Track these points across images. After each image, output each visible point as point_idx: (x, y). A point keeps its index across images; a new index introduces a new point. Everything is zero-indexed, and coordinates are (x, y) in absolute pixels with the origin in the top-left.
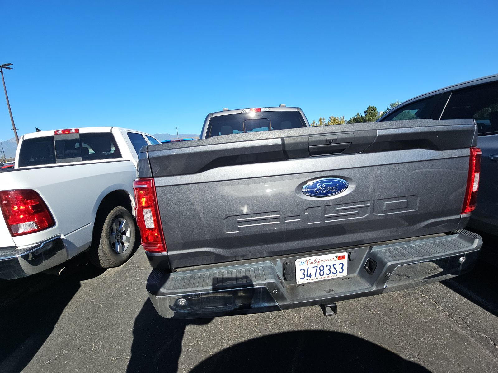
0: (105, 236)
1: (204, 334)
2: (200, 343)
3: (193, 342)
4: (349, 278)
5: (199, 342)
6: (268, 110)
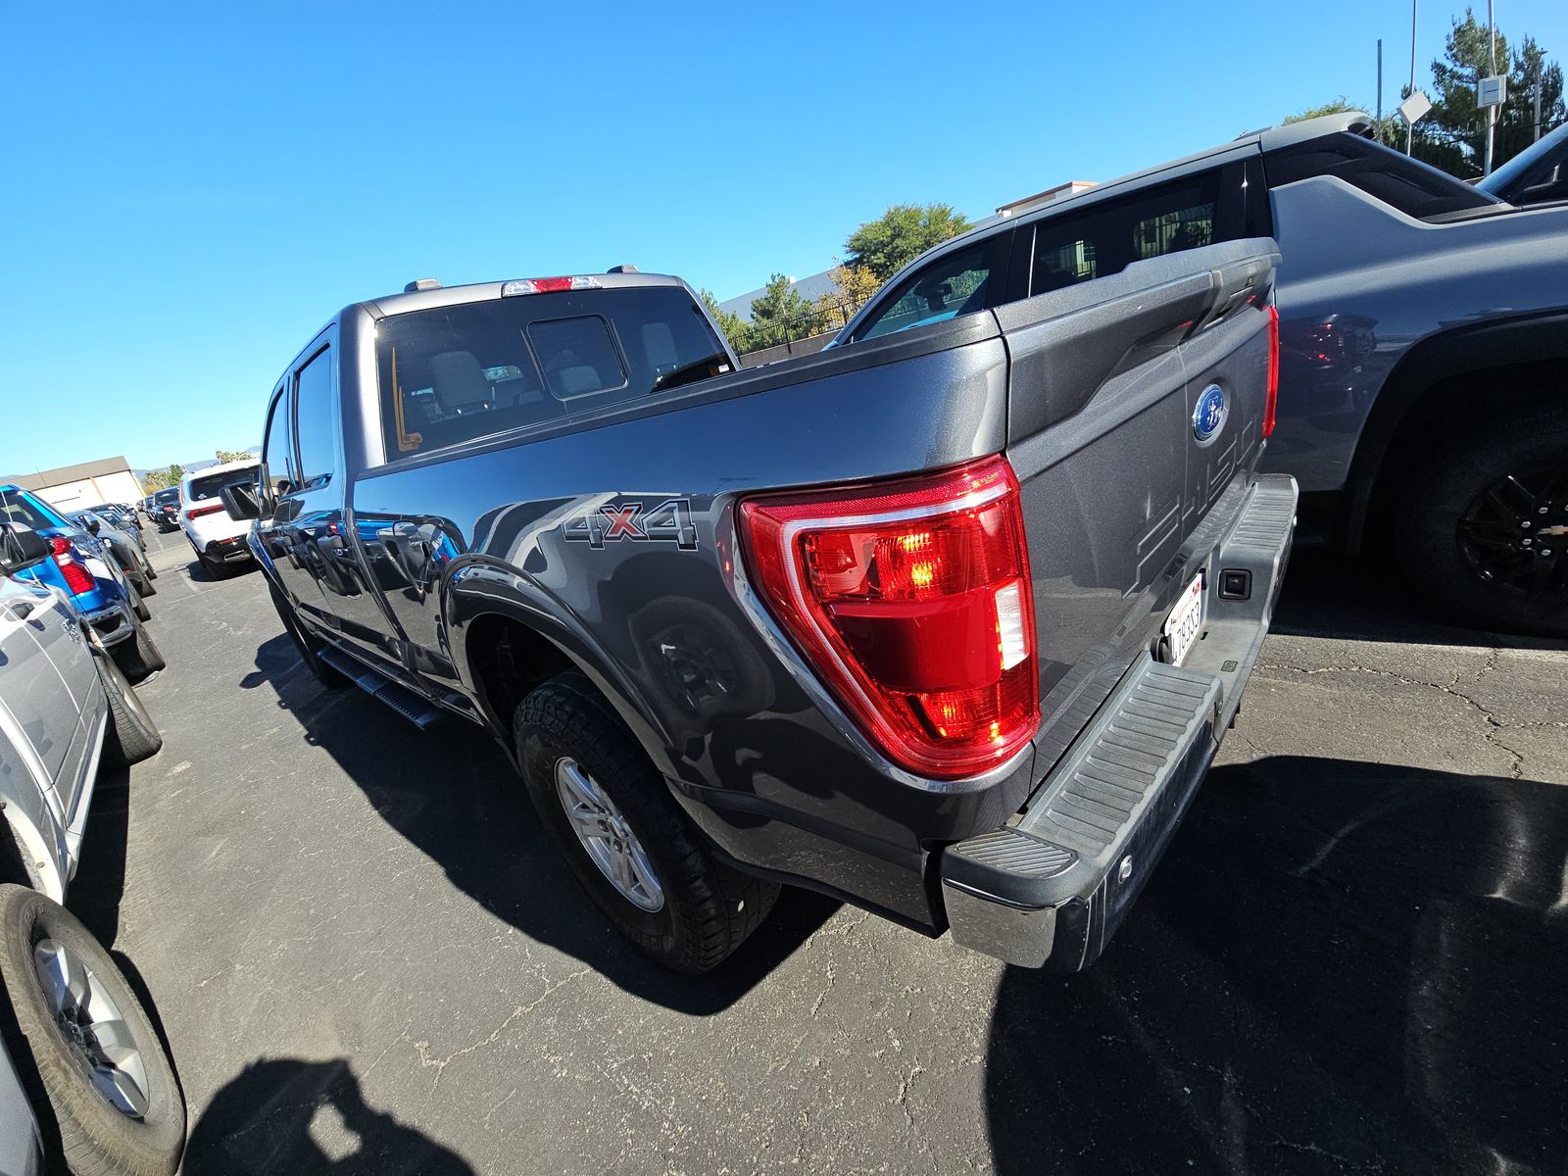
0: (58, 1064)
1: (896, 1043)
2: (917, 1069)
3: (897, 1087)
4: (1206, 634)
5: (913, 1071)
6: (593, 283)
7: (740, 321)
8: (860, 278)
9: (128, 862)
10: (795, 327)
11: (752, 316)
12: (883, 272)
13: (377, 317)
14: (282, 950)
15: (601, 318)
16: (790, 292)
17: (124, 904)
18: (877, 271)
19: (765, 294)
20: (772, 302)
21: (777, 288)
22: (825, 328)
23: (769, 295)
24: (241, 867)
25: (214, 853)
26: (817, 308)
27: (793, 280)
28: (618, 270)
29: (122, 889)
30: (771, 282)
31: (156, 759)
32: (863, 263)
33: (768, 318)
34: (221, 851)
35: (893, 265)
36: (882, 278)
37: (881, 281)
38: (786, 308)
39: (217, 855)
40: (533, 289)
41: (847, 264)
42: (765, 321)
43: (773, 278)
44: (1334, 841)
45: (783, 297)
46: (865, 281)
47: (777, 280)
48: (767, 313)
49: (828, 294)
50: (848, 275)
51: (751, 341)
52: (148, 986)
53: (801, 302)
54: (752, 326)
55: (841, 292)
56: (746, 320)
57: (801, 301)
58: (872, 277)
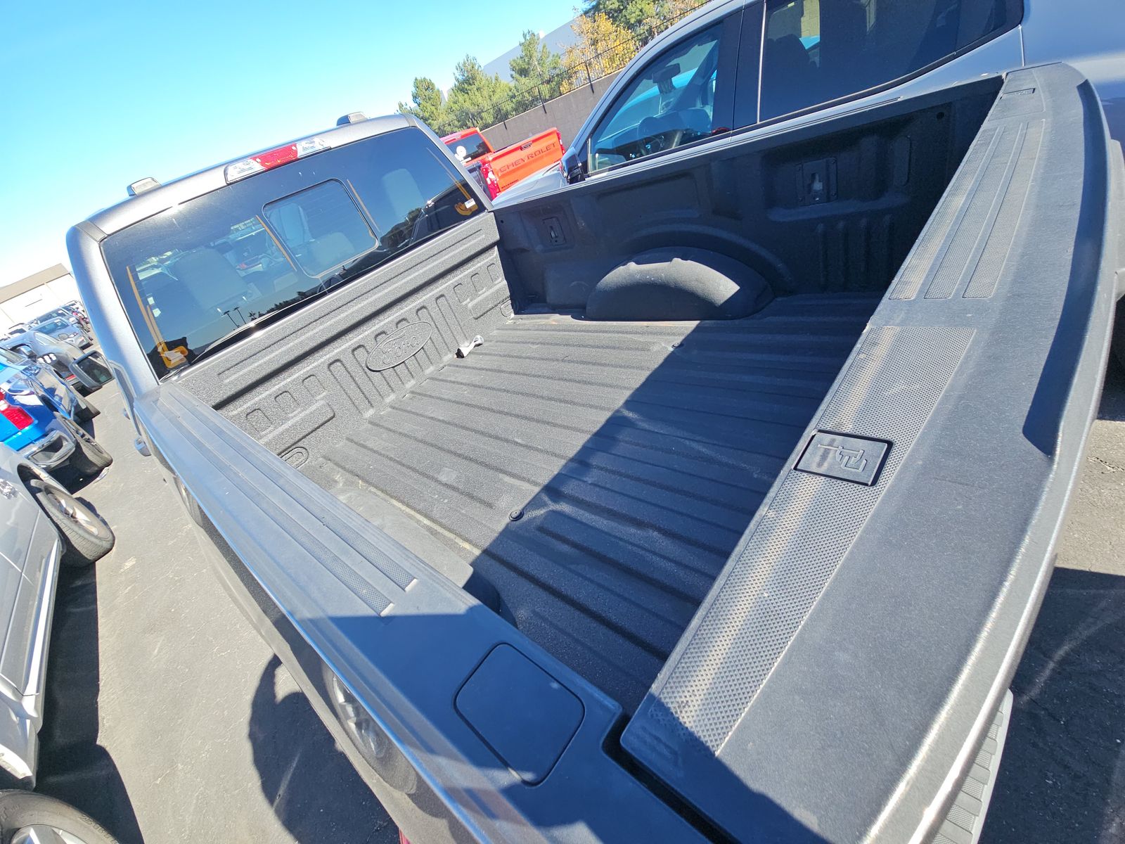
6: (319, 145)
7: (502, 82)
8: (598, 27)
9: (100, 658)
10: (548, 82)
11: (512, 76)
12: (617, 16)
13: (99, 239)
14: (208, 751)
15: (336, 180)
16: (540, 48)
17: (102, 699)
18: (613, 17)
19: (519, 53)
20: (526, 60)
21: (530, 42)
22: (573, 80)
23: (524, 54)
24: (175, 666)
25: (156, 651)
26: (564, 62)
27: (542, 36)
28: (344, 121)
29: (98, 685)
30: (523, 41)
31: (113, 554)
32: (599, 10)
33: (525, 76)
34: (161, 649)
35: (625, 8)
36: (617, 23)
37: (617, 27)
38: (539, 64)
39: (159, 652)
40: (257, 167)
41: (586, 13)
42: (523, 80)
43: (524, 36)
44: (1051, 665)
45: (535, 54)
46: (602, 29)
47: (528, 38)
48: (523, 72)
49: (573, 45)
50: (588, 25)
51: (514, 100)
52: (123, 781)
53: (551, 58)
54: (512, 84)
55: (584, 42)
56: (507, 81)
57: (551, 56)
58: (609, 23)
